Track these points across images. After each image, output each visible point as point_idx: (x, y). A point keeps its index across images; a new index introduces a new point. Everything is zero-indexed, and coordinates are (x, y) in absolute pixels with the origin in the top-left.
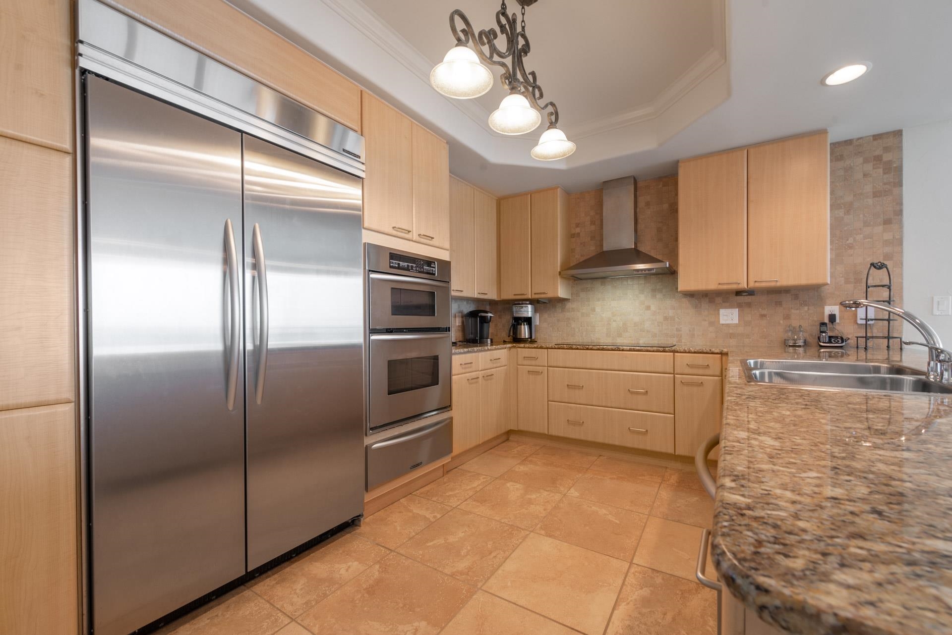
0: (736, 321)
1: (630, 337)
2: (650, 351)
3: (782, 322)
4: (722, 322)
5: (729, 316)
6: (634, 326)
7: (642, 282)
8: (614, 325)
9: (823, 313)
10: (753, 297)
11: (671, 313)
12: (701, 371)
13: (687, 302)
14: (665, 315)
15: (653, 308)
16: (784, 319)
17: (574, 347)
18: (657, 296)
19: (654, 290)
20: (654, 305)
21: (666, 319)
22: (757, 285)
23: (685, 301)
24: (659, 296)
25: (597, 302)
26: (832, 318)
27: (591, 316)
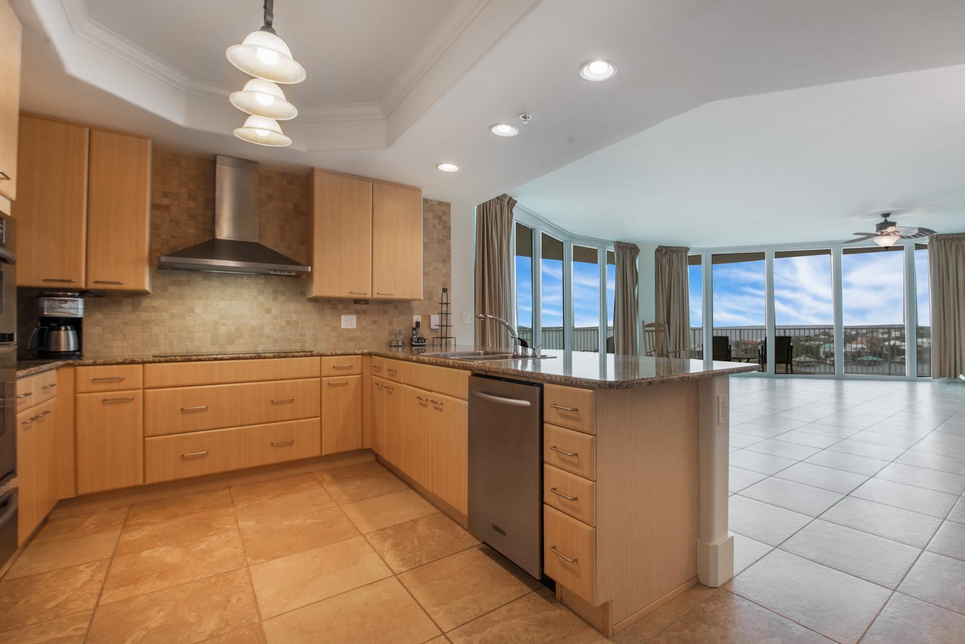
0: (354, 326)
1: (246, 344)
2: (297, 357)
3: (387, 327)
4: (343, 327)
5: (349, 322)
6: (251, 331)
7: (262, 281)
8: (223, 329)
9: (413, 320)
10: (367, 306)
11: (294, 317)
12: (345, 372)
13: (311, 307)
14: (288, 319)
15: (274, 311)
16: (389, 325)
17: (194, 358)
18: (279, 299)
19: (275, 292)
20: (276, 308)
21: (289, 323)
22: (379, 296)
23: (309, 307)
24: (281, 298)
25: (197, 301)
26: (418, 324)
27: (187, 318)
